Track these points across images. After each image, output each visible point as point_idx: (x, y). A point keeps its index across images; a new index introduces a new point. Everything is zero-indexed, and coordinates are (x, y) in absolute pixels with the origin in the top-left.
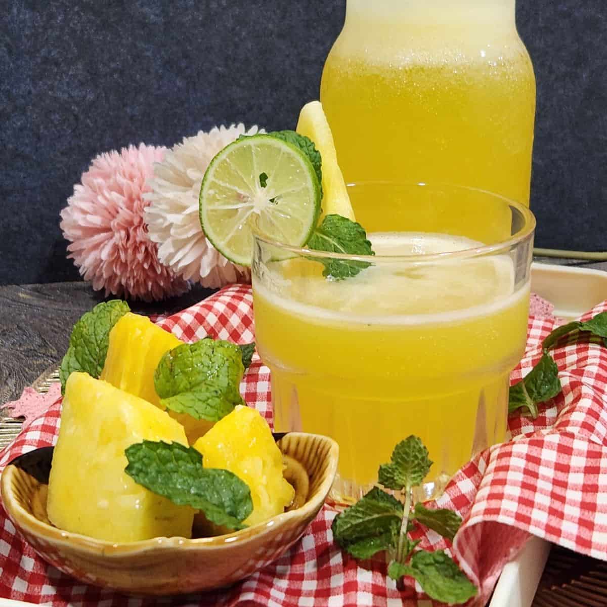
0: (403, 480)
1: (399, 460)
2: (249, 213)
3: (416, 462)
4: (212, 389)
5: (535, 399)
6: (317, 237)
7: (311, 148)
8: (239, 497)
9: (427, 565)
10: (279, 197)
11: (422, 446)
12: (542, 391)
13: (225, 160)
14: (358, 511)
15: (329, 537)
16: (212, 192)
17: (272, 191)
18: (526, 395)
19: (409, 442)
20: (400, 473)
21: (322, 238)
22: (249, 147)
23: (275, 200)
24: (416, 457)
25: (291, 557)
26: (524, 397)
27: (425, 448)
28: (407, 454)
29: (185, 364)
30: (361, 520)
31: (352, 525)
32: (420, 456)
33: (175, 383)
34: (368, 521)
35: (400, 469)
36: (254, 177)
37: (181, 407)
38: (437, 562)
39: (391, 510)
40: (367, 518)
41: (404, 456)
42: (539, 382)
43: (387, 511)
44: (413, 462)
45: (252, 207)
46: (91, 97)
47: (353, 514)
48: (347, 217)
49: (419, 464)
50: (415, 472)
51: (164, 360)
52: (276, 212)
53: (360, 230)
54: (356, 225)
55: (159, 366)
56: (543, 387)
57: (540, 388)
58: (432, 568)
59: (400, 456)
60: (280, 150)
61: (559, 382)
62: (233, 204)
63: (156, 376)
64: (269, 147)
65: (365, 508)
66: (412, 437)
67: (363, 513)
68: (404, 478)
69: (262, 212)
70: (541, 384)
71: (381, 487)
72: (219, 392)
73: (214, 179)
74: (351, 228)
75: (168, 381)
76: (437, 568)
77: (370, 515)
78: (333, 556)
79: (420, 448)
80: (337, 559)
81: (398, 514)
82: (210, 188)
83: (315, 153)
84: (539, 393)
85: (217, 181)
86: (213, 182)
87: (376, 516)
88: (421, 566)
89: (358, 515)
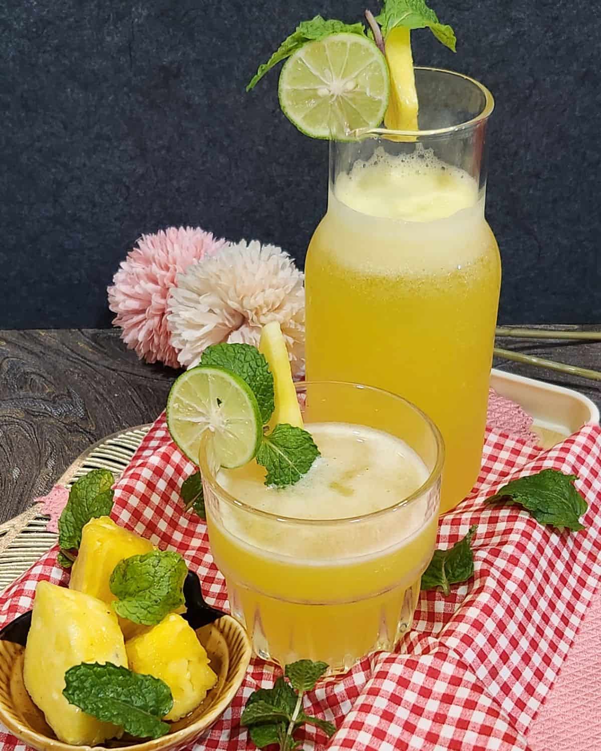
2: (206, 428)
4: (154, 598)
5: (448, 580)
6: (266, 447)
7: (265, 369)
8: (162, 698)
12: (457, 574)
13: (187, 382)
14: (259, 709)
16: (176, 405)
18: (444, 574)
21: (270, 447)
26: (441, 575)
29: (135, 571)
30: (261, 715)
31: (254, 718)
33: (127, 585)
34: (267, 716)
36: (209, 400)
37: (126, 613)
40: (266, 714)
41: (298, 671)
42: (455, 565)
45: (208, 424)
46: (140, 171)
47: (255, 710)
48: (295, 426)
50: (307, 682)
51: (119, 566)
52: (227, 432)
53: (306, 436)
54: (303, 432)
55: (114, 572)
56: (458, 570)
57: (455, 570)
61: (473, 566)
62: (195, 417)
63: (111, 580)
64: (221, 378)
65: (264, 707)
66: (304, 660)
67: (263, 710)
69: (216, 429)
70: (457, 567)
72: (159, 601)
73: (178, 395)
74: (299, 436)
75: (120, 584)
77: (268, 712)
80: (243, 736)
81: (288, 716)
82: (175, 402)
83: (268, 375)
84: (453, 574)
85: (181, 397)
86: (177, 397)
87: (272, 714)
89: (259, 711)
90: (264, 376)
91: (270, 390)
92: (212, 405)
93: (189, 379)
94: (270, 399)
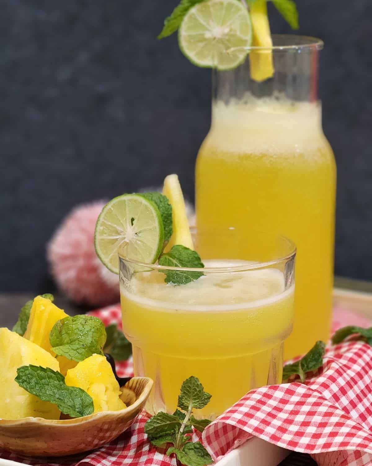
0: (187, 403)
1: (185, 391)
2: (123, 242)
3: (196, 393)
4: (82, 343)
5: (304, 371)
6: (166, 258)
7: (166, 203)
9: (190, 449)
10: (140, 232)
11: (199, 383)
12: (310, 366)
13: (110, 209)
14: (158, 419)
15: (146, 436)
16: (102, 228)
17: (136, 228)
18: (300, 368)
19: (191, 380)
20: (186, 399)
21: (169, 259)
22: (125, 201)
23: (137, 234)
24: (195, 390)
25: (124, 447)
26: (299, 369)
27: (201, 384)
28: (189, 387)
29: (68, 328)
30: (159, 425)
31: (154, 427)
32: (198, 389)
33: (62, 339)
34: (164, 425)
35: (186, 397)
36: (126, 220)
37: (61, 352)
38: (195, 448)
39: (177, 420)
40: (164, 423)
41: (188, 389)
42: (309, 360)
43: (175, 420)
44: (194, 393)
45: (125, 238)
47: (155, 420)
48: (188, 247)
49: (197, 394)
50: (195, 399)
51: (56, 325)
52: (137, 241)
53: (196, 256)
54: (194, 253)
55: (53, 329)
56: (310, 363)
57: (309, 363)
58: (193, 451)
59: (186, 389)
60: (141, 203)
61: (322, 361)
62: (115, 236)
63: (51, 334)
64: (135, 201)
65: (162, 417)
66: (192, 377)
67: (161, 421)
68: (188, 402)
69: (131, 241)
70: (310, 361)
71: (179, 409)
72: (85, 345)
73: (103, 220)
74: (190, 254)
75: (57, 338)
76: (195, 451)
77: (165, 422)
78: (145, 446)
79: (198, 384)
80: (146, 448)
81: (181, 422)
82: (101, 226)
83: (168, 206)
84: (307, 367)
85: (105, 222)
86: (103, 222)
87: (168, 422)
88: (186, 450)
89: (158, 421)
90: (165, 207)
91: (170, 218)
92: (128, 225)
93: (112, 206)
94: (170, 225)
